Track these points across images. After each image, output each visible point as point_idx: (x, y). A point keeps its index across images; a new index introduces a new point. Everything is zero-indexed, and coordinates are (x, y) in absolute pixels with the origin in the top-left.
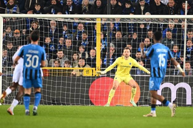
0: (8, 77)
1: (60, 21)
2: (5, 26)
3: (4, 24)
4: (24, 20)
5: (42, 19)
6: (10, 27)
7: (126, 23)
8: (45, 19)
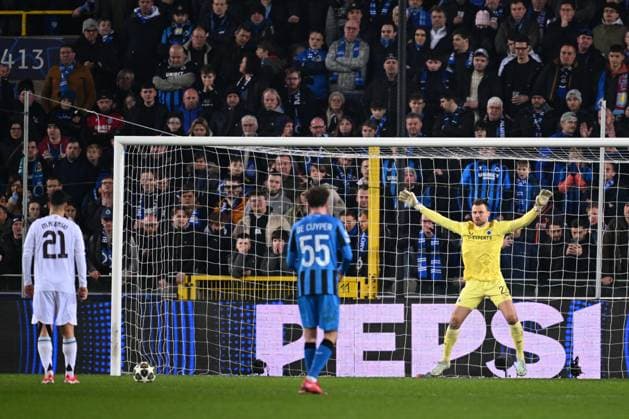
0: (143, 301)
1: (272, 153)
2: (131, 168)
3: (126, 164)
4: (178, 152)
5: (225, 151)
6: (152, 170)
7: (445, 160)
8: (234, 148)
